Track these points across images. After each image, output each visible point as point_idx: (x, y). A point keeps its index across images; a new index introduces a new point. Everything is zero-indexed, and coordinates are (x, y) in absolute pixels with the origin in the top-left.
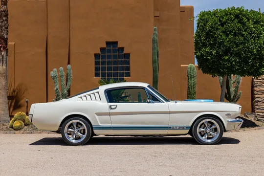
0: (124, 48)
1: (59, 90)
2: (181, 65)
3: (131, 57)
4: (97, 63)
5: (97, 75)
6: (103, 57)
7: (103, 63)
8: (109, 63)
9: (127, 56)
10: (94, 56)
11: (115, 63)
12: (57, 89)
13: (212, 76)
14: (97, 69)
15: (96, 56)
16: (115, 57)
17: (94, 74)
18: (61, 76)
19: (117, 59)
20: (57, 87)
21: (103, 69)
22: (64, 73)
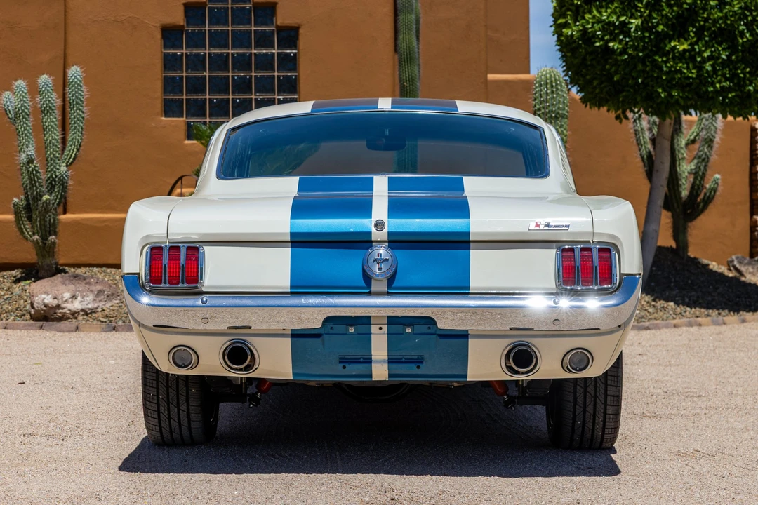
0: (275, 4)
1: (37, 164)
2: (491, 77)
3: (302, 42)
4: (170, 62)
5: (170, 108)
6: (196, 40)
7: (197, 62)
8: (220, 63)
9: (290, 36)
10: (158, 35)
11: (242, 63)
12: (30, 161)
13: (617, 117)
14: (170, 85)
15: (170, 34)
16: (242, 39)
17: (159, 105)
18: (45, 110)
19: (249, 47)
20: (31, 151)
21: (196, 86)
22: (56, 100)
